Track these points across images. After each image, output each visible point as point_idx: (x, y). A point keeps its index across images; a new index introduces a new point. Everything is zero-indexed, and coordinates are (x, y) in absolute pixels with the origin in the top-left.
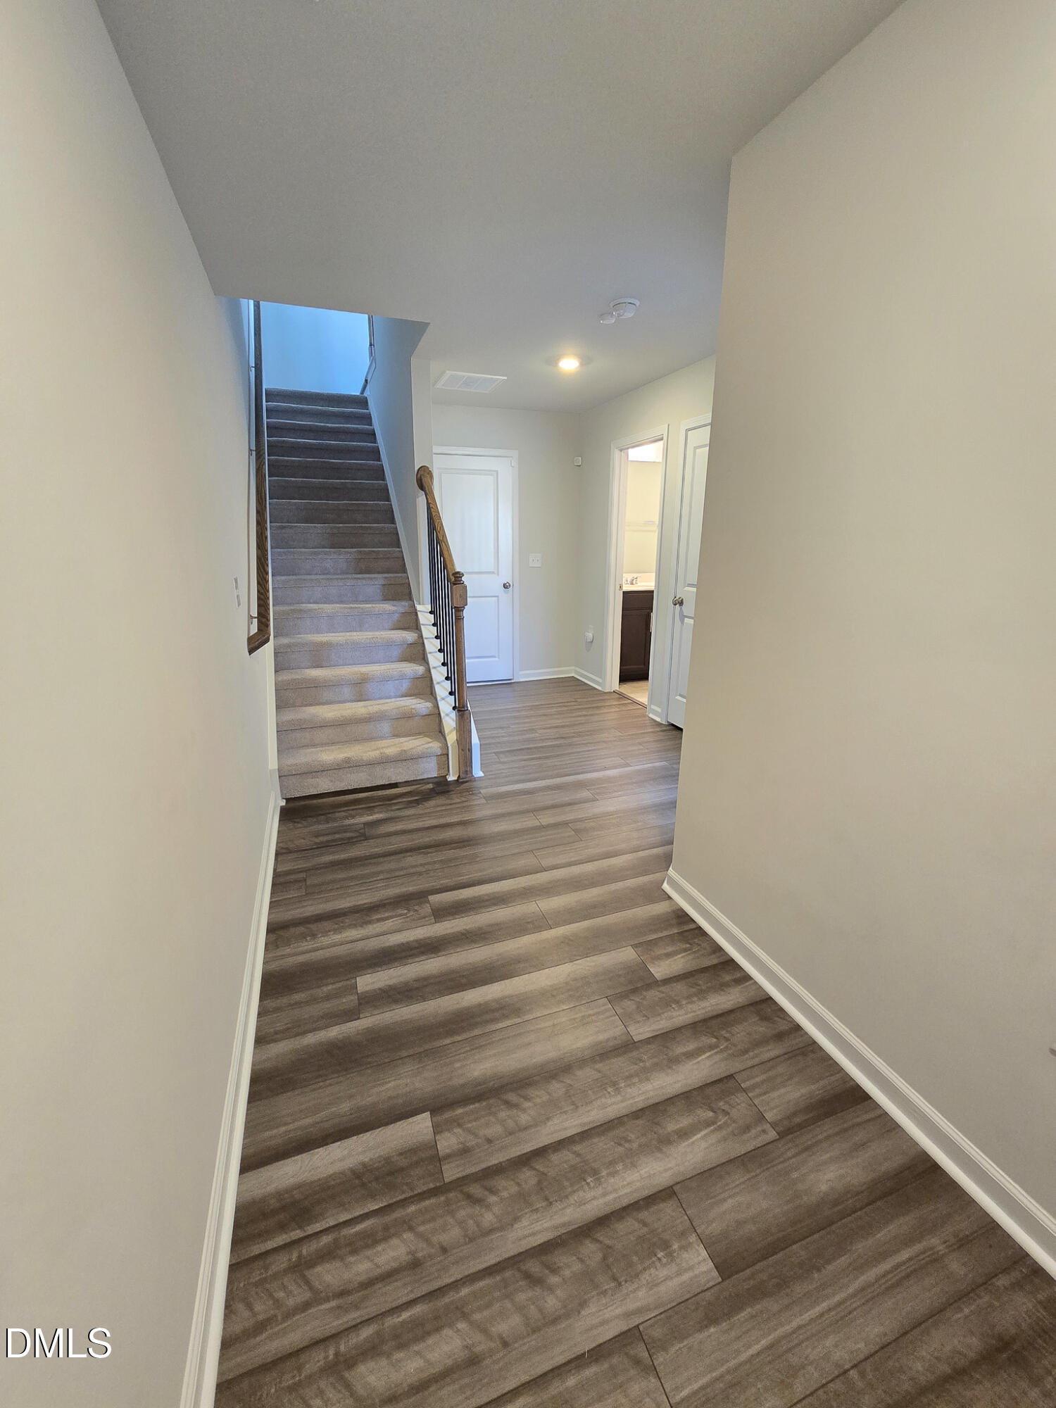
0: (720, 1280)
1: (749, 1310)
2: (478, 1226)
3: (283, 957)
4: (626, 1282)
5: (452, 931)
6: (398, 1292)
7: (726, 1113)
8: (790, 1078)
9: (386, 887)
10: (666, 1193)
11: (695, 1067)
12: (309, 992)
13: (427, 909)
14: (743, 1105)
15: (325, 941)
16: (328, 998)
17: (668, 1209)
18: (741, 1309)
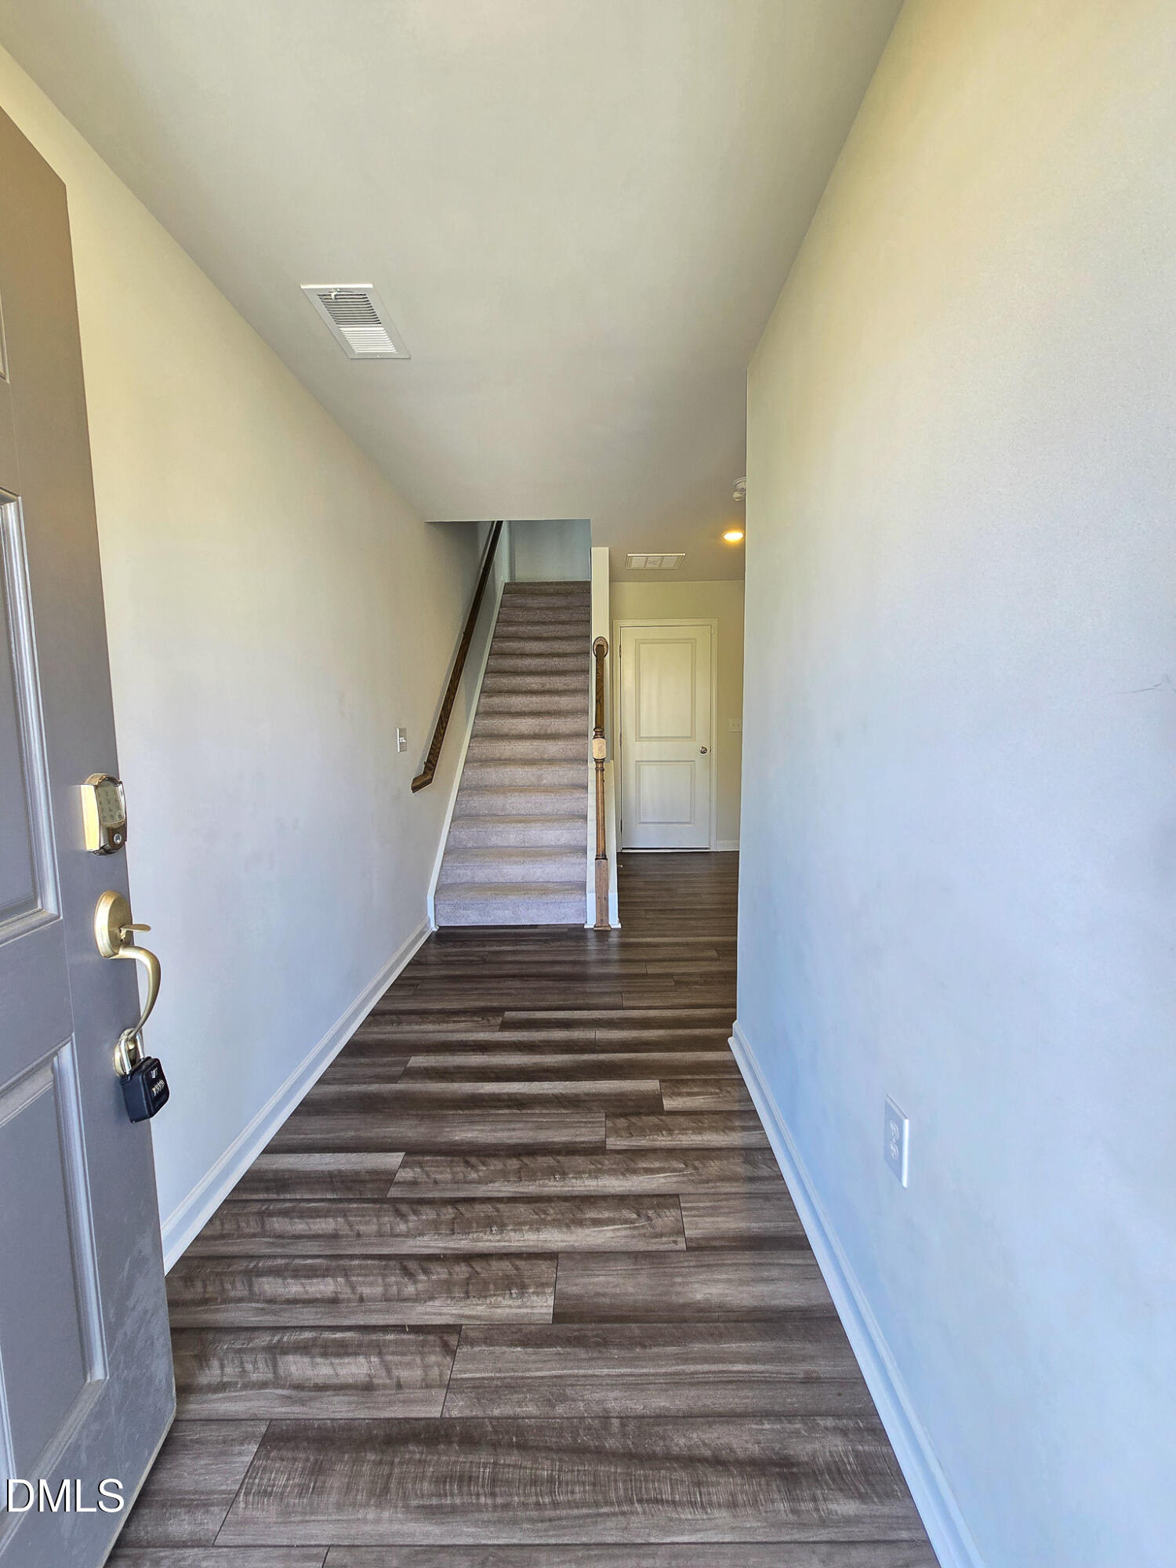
0: (551, 1322)
1: (559, 1349)
2: (391, 1229)
3: (370, 1033)
4: (474, 1297)
5: (510, 1039)
6: (312, 1248)
7: (649, 1218)
8: (739, 1211)
9: (478, 1000)
10: (552, 1256)
11: (647, 1180)
12: (373, 1059)
13: (499, 1020)
14: (672, 1218)
15: (407, 1028)
16: (384, 1065)
17: (544, 1266)
18: (551, 1346)
